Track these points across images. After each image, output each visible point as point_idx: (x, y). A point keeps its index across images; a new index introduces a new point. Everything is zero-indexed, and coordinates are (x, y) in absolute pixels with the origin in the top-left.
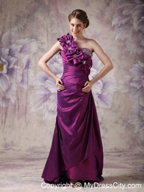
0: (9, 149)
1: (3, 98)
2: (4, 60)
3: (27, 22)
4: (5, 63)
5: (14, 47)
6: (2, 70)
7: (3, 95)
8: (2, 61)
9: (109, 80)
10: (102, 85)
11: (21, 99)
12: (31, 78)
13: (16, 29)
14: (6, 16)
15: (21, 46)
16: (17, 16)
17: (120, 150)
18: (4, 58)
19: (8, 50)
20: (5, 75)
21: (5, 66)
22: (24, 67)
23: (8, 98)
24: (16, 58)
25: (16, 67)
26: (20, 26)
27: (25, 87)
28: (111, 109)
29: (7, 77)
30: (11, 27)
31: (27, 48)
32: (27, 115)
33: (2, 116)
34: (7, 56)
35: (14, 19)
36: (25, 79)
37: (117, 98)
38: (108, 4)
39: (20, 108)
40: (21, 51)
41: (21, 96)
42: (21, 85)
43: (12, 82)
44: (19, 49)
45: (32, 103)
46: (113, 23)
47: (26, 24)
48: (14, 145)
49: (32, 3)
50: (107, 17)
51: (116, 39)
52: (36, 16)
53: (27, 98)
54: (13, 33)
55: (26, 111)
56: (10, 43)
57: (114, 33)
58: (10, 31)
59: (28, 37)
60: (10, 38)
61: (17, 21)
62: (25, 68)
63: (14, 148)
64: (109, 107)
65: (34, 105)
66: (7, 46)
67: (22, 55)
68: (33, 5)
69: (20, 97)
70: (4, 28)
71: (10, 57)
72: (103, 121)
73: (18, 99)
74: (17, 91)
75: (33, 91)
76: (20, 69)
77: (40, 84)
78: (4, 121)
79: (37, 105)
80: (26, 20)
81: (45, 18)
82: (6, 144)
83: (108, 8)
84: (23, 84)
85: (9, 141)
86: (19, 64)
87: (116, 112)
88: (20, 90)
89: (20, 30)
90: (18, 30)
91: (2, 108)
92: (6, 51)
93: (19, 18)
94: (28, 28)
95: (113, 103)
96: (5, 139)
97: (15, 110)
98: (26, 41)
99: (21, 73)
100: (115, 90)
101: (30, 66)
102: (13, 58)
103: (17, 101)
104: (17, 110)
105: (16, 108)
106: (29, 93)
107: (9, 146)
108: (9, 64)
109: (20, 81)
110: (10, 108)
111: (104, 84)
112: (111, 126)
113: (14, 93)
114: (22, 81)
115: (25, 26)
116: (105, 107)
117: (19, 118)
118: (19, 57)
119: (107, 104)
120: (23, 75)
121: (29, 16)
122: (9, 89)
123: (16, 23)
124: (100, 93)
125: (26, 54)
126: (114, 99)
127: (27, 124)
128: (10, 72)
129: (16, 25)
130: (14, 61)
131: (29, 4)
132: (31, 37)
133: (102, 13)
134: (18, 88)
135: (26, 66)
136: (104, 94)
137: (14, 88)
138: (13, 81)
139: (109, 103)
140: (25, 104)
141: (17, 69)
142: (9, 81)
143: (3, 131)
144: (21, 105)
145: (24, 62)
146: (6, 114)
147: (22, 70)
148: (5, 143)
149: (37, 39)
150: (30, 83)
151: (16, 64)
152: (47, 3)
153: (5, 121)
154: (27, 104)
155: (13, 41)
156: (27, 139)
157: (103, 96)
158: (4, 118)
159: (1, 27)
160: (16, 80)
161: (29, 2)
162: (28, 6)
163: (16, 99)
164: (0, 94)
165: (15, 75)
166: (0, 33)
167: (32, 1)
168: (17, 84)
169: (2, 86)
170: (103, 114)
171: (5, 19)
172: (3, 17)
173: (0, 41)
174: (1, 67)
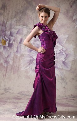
0: (7, 92)
1: (5, 61)
2: (7, 38)
3: (22, 16)
4: (7, 40)
5: (13, 30)
6: (6, 44)
7: (5, 59)
9: (69, 53)
10: (65, 55)
12: (22, 50)
13: (15, 20)
14: (9, 11)
15: (18, 30)
16: (16, 12)
17: (75, 96)
18: (7, 37)
19: (9, 32)
20: (7, 47)
21: (7, 42)
22: (19, 43)
23: (8, 61)
24: (14, 37)
25: (14, 42)
26: (18, 18)
27: (19, 55)
28: (70, 71)
29: (8, 48)
30: (12, 18)
31: (21, 32)
32: (19, 72)
35: (14, 13)
36: (19, 50)
37: (74, 64)
38: (71, 6)
39: (15, 68)
40: (17, 33)
41: (16, 60)
44: (16, 32)
45: (22, 65)
46: (74, 18)
47: (21, 17)
48: (10, 90)
49: (25, 4)
50: (70, 14)
51: (75, 28)
52: (27, 12)
53: (19, 61)
54: (13, 22)
55: (18, 69)
56: (11, 28)
57: (75, 24)
58: (11, 21)
59: (22, 25)
60: (11, 25)
61: (16, 15)
63: (10, 91)
64: (69, 69)
65: (24, 66)
66: (9, 30)
67: (18, 35)
68: (26, 5)
69: (15, 61)
70: (8, 19)
71: (10, 36)
72: (65, 78)
73: (14, 62)
74: (14, 57)
75: (23, 58)
76: (16, 44)
77: (28, 53)
78: (5, 75)
79: (25, 66)
80: (21, 14)
81: (32, 13)
82: (6, 88)
83: (71, 8)
84: (17, 53)
85: (7, 87)
86: (16, 41)
87: (73, 72)
88: (15, 57)
89: (17, 21)
90: (16, 21)
91: (4, 67)
92: (8, 33)
93: (17, 13)
94: (22, 19)
95: (71, 67)
96: (5, 86)
97: (12, 69)
98: (21, 27)
99: (17, 46)
100: (73, 59)
101: (22, 42)
102: (12, 37)
103: (13, 63)
105: (13, 67)
106: (21, 59)
107: (7, 90)
108: (9, 41)
109: (16, 51)
110: (9, 67)
111: (67, 55)
112: (70, 81)
113: (12, 58)
114: (17, 51)
115: (20, 18)
116: (67, 69)
117: (14, 74)
118: (16, 37)
119: (68, 67)
120: (17, 48)
121: (23, 12)
122: (9, 56)
123: (15, 16)
124: (64, 61)
125: (20, 35)
126: (72, 64)
127: (19, 77)
128: (10, 45)
129: (15, 17)
132: (24, 25)
133: (68, 12)
134: (14, 55)
135: (20, 42)
136: (67, 61)
137: (12, 55)
138: (12, 51)
139: (69, 67)
140: (18, 65)
141: (14, 44)
142: (9, 51)
143: (4, 80)
144: (15, 66)
145: (19, 40)
146: (6, 71)
147: (17, 45)
148: (4, 88)
149: (27, 26)
150: (22, 53)
151: (14, 41)
152: (34, 5)
154: (19, 65)
155: (13, 27)
156: (18, 86)
157: (66, 62)
158: (5, 73)
159: (6, 18)
160: (14, 50)
161: (24, 4)
162: (23, 6)
163: (13, 61)
164: (4, 59)
165: (13, 48)
166: (6, 22)
167: (25, 3)
168: (14, 53)
169: (5, 54)
170: (65, 73)
171: (8, 14)
172: (8, 12)
173: (5, 27)
174: (5, 43)
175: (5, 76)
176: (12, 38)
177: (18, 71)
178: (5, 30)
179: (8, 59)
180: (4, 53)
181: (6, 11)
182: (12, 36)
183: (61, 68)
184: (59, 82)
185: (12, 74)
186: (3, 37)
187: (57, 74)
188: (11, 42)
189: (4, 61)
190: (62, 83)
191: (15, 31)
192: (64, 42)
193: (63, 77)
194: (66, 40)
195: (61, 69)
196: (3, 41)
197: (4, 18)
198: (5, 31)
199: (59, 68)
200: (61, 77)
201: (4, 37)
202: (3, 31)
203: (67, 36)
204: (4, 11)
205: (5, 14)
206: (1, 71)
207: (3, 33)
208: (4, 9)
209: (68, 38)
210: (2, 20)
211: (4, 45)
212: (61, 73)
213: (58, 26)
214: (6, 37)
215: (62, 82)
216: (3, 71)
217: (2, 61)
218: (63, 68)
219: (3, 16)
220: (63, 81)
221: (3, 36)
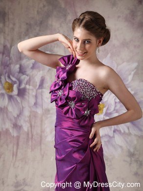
1: (14, 125)
2: (14, 79)
3: (40, 30)
4: (15, 83)
5: (24, 62)
6: (12, 91)
7: (14, 120)
8: (11, 79)
9: (142, 99)
11: (34, 127)
12: (46, 100)
14: (14, 24)
15: (34, 61)
16: (27, 24)
18: (13, 76)
19: (18, 66)
20: (16, 97)
21: (15, 87)
22: (37, 87)
23: (20, 125)
24: (27, 75)
25: (28, 87)
27: (39, 111)
29: (18, 99)
32: (43, 146)
33: (13, 147)
34: (17, 74)
35: (24, 27)
36: (39, 101)
39: (34, 137)
40: (33, 67)
41: (35, 123)
42: (34, 109)
43: (24, 106)
44: (31, 65)
45: (48, 130)
48: (26, 185)
49: (44, 6)
52: (50, 22)
53: (41, 125)
55: (41, 140)
56: (20, 58)
61: (27, 30)
62: (39, 88)
63: (26, 188)
66: (17, 62)
67: (35, 72)
68: (46, 8)
69: (33, 123)
71: (20, 74)
72: (136, 152)
73: (31, 126)
74: (30, 116)
75: (49, 116)
76: (32, 90)
78: (15, 153)
80: (38, 28)
81: (61, 24)
82: (17, 183)
84: (37, 107)
85: (20, 178)
86: (31, 83)
88: (33, 115)
91: (13, 136)
92: (16, 68)
93: (29, 27)
96: (16, 176)
97: (28, 139)
99: (34, 94)
101: (44, 85)
102: (24, 76)
103: (30, 128)
104: (30, 140)
105: (29, 136)
106: (44, 118)
107: (20, 185)
108: (20, 85)
109: (33, 104)
110: (23, 137)
113: (27, 119)
114: (36, 104)
116: (139, 133)
117: (32, 150)
118: (31, 74)
120: (36, 97)
121: (41, 23)
122: (20, 114)
123: (27, 33)
125: (40, 71)
127: (43, 156)
128: (22, 93)
130: (26, 80)
131: (41, 9)
134: (31, 112)
135: (40, 86)
137: (27, 113)
138: (25, 104)
141: (29, 89)
142: (20, 104)
143: (14, 165)
144: (35, 133)
145: (37, 80)
146: (18, 144)
147: (35, 91)
148: (16, 181)
150: (45, 106)
151: (28, 83)
152: (63, 6)
153: (17, 153)
154: (42, 131)
156: (42, 175)
158: (15, 150)
159: (9, 38)
160: (29, 102)
161: (41, 5)
162: (40, 10)
163: (29, 125)
164: (11, 120)
165: (26, 97)
166: (9, 46)
167: (45, 3)
168: (30, 107)
169: (13, 110)
170: (135, 142)
171: (13, 29)
172: (11, 26)
173: (9, 56)
174: (10, 88)
175: (15, 155)
176: (24, 78)
177: (41, 144)
178: (8, 63)
179: (18, 121)
180: (10, 109)
181: (7, 23)
182: (23, 74)
183: (127, 131)
184: (124, 161)
185: (29, 150)
186: (7, 78)
187: (120, 144)
188: (23, 86)
189: (12, 126)
190: (130, 164)
191: (28, 63)
192: (130, 78)
193: (132, 150)
194: (133, 73)
195: (127, 134)
196: (6, 86)
197: (5, 38)
198: (10, 64)
199: (122, 131)
200: (129, 151)
201: (9, 77)
202: (6, 65)
203: (135, 65)
204: (4, 23)
205: (7, 30)
206: (7, 145)
207: (5, 69)
208: (4, 20)
209: (137, 68)
210: (2, 42)
211: (10, 94)
212: (127, 142)
213: (114, 45)
214: (11, 77)
215: (131, 161)
216: (11, 146)
217: (8, 125)
218: (130, 131)
219: (2, 34)
220: (133, 159)
221: (7, 75)
